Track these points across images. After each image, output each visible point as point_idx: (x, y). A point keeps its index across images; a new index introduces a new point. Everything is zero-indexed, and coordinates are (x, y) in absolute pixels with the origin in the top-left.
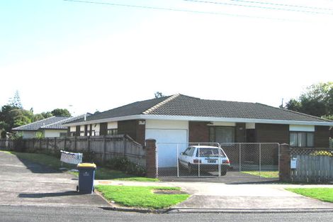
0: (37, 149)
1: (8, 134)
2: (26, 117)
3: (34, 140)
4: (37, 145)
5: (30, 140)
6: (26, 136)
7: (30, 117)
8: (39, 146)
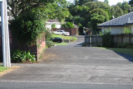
0: (128, 44)
1: (85, 30)
2: (102, 10)
3: (122, 36)
4: (126, 40)
5: (118, 36)
6: (113, 31)
7: (106, 9)
8: (128, 41)
